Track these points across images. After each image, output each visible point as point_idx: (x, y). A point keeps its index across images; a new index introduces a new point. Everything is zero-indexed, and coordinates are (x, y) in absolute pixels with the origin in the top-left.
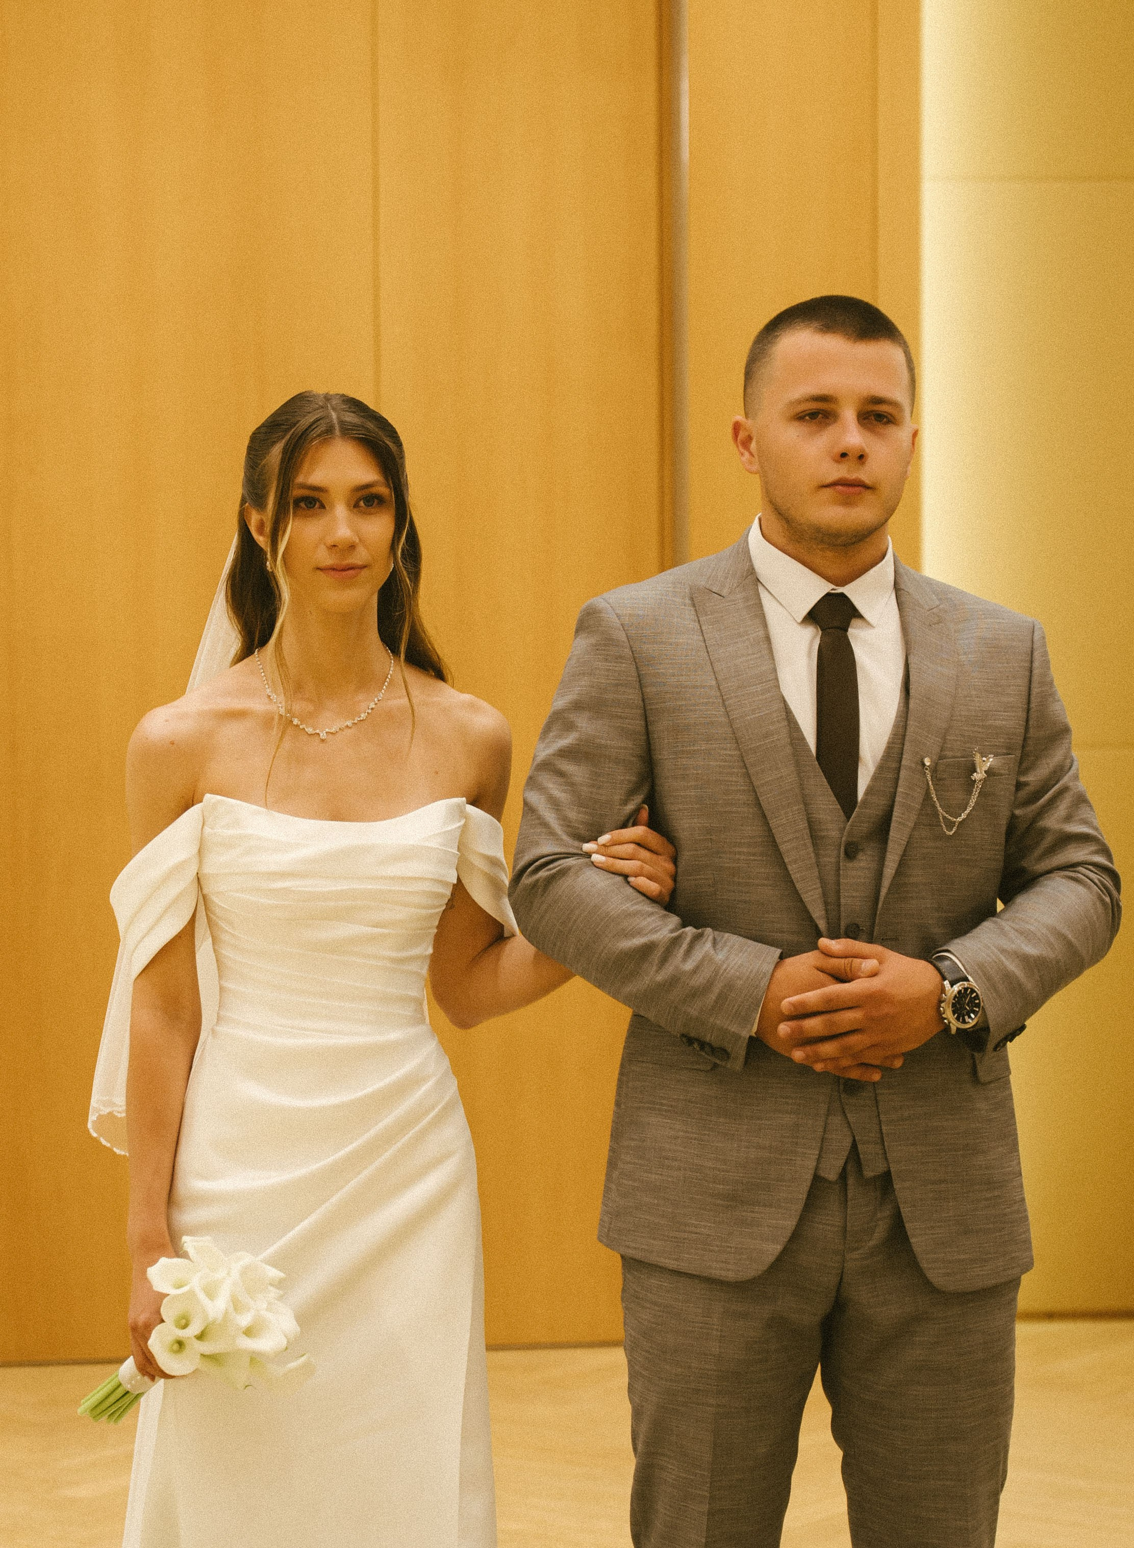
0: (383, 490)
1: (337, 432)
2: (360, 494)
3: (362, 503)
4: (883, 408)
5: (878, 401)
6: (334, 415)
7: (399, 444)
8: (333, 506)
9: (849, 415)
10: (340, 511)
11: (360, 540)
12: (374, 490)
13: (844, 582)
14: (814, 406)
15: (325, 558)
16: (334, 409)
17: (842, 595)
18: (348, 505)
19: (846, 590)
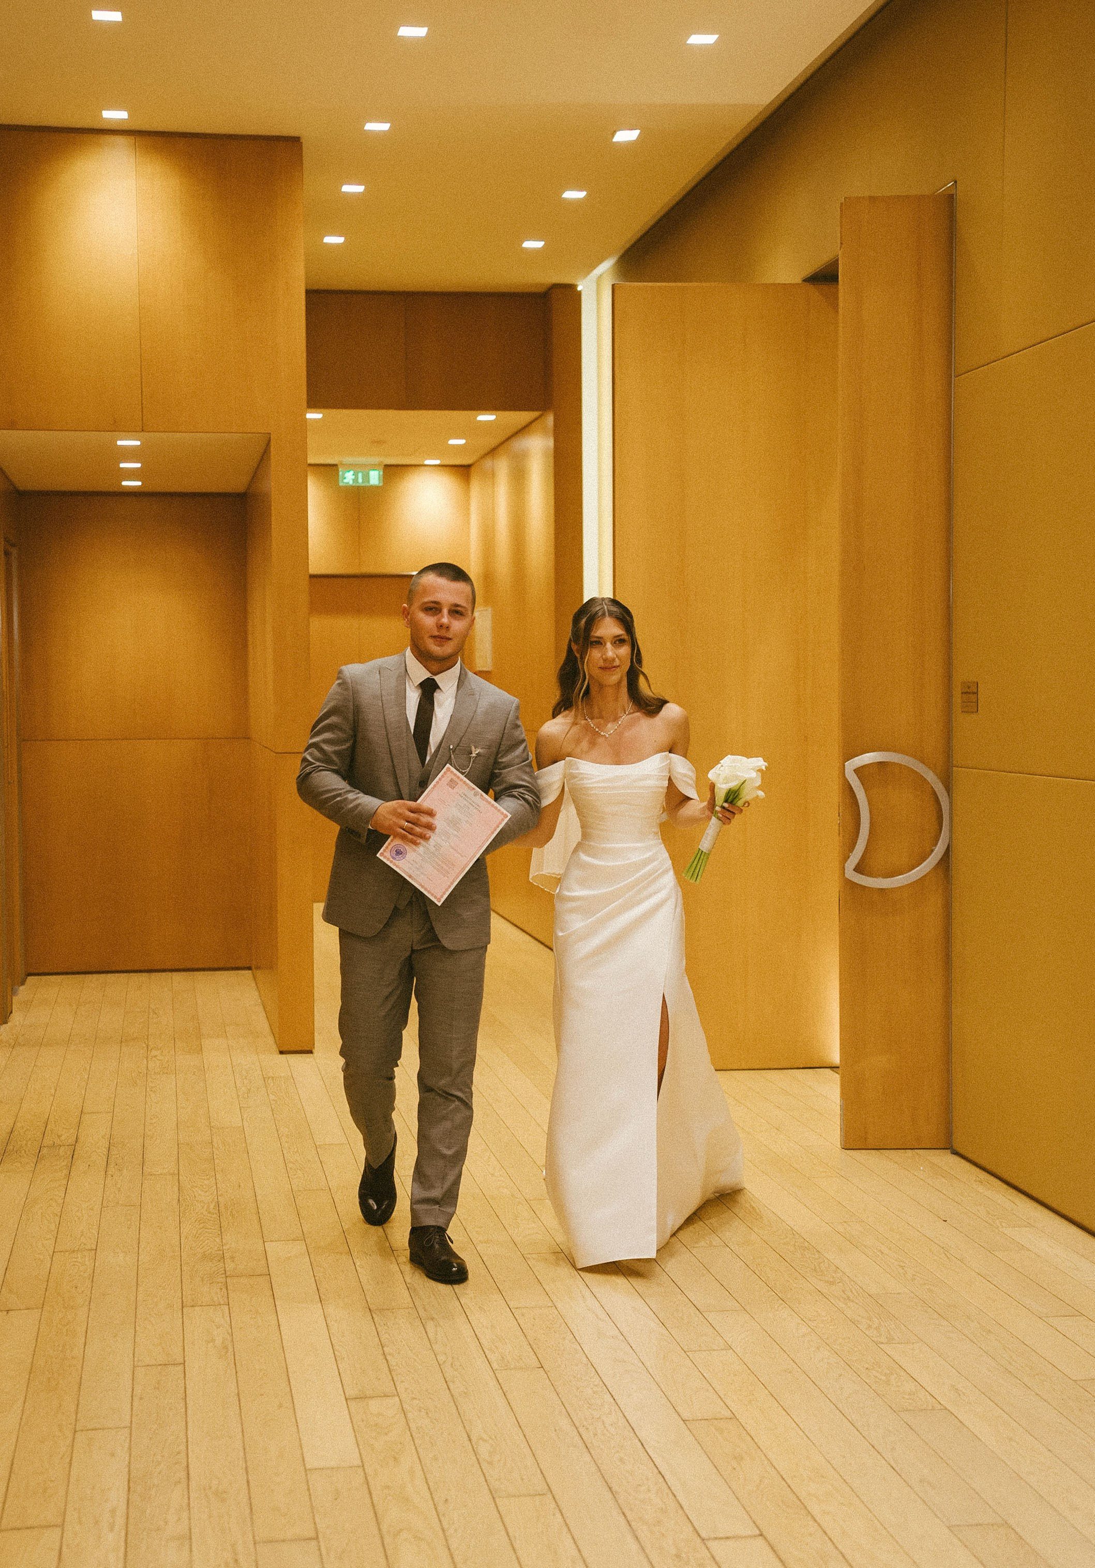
0: (626, 637)
1: (607, 614)
2: (615, 639)
3: (617, 642)
4: (459, 609)
5: (457, 606)
6: (606, 607)
7: (631, 617)
8: (605, 644)
9: (445, 611)
10: (609, 645)
11: (617, 655)
12: (622, 637)
13: (436, 674)
14: (432, 605)
15: (601, 663)
16: (606, 604)
17: (434, 680)
18: (611, 643)
19: (435, 678)
